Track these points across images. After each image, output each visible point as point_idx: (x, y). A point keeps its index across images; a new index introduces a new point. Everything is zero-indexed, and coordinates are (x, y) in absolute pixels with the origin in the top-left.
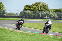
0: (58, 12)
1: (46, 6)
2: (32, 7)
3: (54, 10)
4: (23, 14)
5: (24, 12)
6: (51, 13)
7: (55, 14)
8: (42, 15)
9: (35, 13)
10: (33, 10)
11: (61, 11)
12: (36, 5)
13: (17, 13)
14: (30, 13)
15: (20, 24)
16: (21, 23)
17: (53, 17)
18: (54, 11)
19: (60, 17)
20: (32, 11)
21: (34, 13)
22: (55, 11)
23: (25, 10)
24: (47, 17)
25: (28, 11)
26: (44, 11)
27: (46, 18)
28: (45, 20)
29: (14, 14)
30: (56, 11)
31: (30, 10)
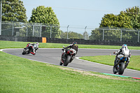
4: (99, 34)
5: (101, 31)
9: (127, 33)
10: (123, 26)
12: (128, 14)
13: (86, 32)
15: (69, 54)
20: (118, 29)
21: (124, 33)
25: (111, 29)
29: (79, 35)
31: (114, 25)
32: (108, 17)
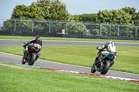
0: (90, 20)
1: (62, 7)
2: (31, 10)
3: (80, 16)
4: (11, 25)
5: (13, 22)
6: (74, 23)
7: (82, 27)
8: (52, 28)
9: (38, 23)
10: (34, 17)
11: (95, 19)
12: (39, 5)
14: (27, 23)
16: (37, 48)
17: (79, 32)
18: (80, 20)
19: (94, 33)
20: (30, 20)
21: (36, 23)
22: (83, 19)
23: (15, 16)
24: (63, 33)
25: (22, 20)
26: (58, 19)
27: (61, 36)
28: (60, 38)
30: (85, 19)
32: (19, 8)
